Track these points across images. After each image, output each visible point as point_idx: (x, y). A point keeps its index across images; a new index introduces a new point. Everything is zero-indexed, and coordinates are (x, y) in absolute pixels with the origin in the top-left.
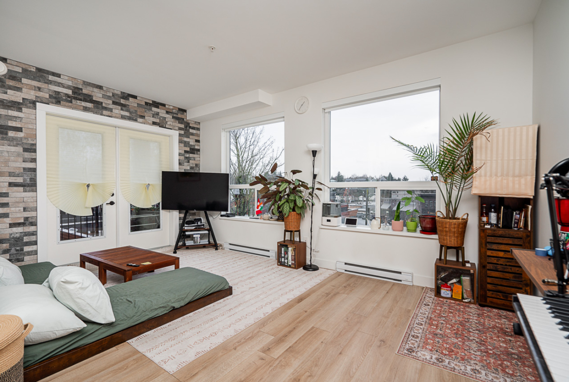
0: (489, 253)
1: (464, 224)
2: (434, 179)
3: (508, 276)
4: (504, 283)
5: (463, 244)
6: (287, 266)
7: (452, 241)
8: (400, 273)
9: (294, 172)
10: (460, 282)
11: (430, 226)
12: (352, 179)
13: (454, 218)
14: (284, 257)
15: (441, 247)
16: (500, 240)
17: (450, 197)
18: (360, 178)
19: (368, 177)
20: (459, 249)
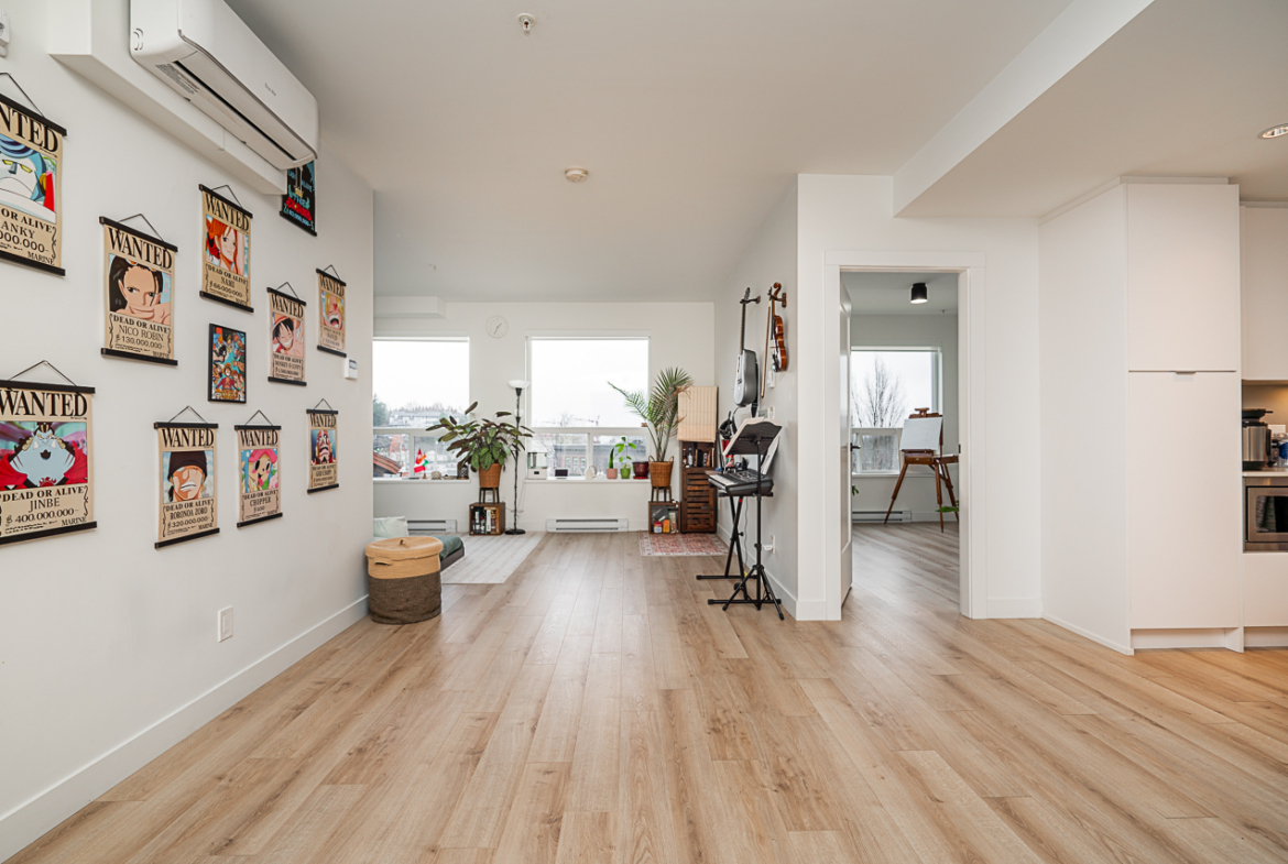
0: (689, 488)
1: (671, 465)
2: (644, 425)
3: (700, 505)
4: (698, 511)
5: (669, 482)
6: (484, 534)
7: (662, 483)
8: (616, 521)
9: (500, 414)
10: (668, 518)
11: (642, 471)
12: (407, 411)
13: (662, 461)
14: (480, 524)
15: (654, 488)
16: (696, 477)
17: (660, 444)
18: (427, 410)
19: (446, 408)
20: (667, 488)
